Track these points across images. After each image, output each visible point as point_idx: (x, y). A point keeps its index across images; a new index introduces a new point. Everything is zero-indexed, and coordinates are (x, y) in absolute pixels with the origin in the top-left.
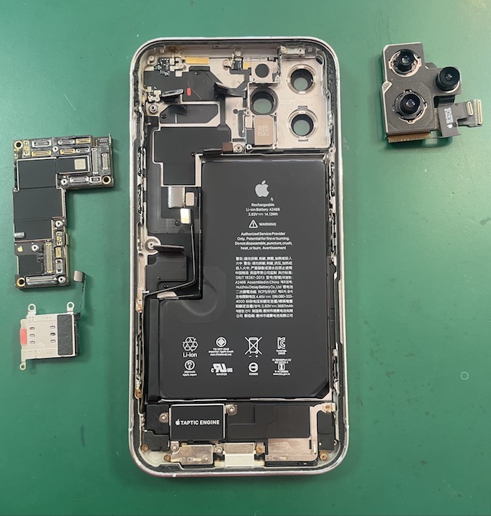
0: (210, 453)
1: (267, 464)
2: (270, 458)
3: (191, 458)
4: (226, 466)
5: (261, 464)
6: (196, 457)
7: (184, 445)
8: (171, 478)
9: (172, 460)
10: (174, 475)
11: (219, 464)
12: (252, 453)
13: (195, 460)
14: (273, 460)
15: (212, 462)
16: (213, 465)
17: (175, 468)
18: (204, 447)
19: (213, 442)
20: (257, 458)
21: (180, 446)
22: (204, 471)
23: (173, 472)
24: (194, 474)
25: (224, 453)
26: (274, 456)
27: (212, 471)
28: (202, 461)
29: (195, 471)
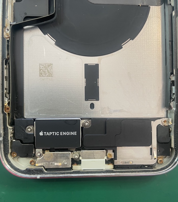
0: (68, 159)
1: (116, 167)
2: (118, 163)
3: (53, 163)
4: (83, 169)
5: (110, 167)
6: (57, 162)
7: (47, 153)
8: (36, 179)
9: (37, 165)
10: (38, 177)
11: (76, 168)
12: (104, 158)
13: (56, 164)
14: (121, 164)
15: (70, 166)
16: (71, 168)
17: (39, 171)
18: (64, 154)
19: (72, 150)
20: (107, 162)
21: (44, 153)
22: (64, 173)
23: (38, 174)
24: (55, 176)
25: (81, 158)
26: (122, 161)
27: (71, 173)
28: (62, 165)
29: (56, 174)
